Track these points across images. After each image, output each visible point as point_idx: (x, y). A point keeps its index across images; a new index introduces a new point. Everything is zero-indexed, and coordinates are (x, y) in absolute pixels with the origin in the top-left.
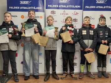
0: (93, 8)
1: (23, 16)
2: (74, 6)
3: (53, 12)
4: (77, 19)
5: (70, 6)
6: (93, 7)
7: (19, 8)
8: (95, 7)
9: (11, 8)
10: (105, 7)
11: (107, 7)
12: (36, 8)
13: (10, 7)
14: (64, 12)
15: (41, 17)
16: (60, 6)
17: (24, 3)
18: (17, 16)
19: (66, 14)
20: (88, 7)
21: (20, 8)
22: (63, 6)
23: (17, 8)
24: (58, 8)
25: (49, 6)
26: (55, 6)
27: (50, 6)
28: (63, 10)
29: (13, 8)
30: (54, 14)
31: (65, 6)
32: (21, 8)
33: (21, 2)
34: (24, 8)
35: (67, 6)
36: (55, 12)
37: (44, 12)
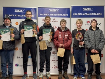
1: (17, 22)
2: (63, 15)
5: (59, 15)
6: (80, 14)
7: (14, 16)
8: (82, 14)
10: (91, 14)
11: (93, 14)
16: (50, 15)
17: (19, 11)
19: (56, 21)
20: (75, 14)
21: (15, 16)
22: (53, 15)
25: (40, 14)
27: (42, 15)
28: (53, 18)
31: (54, 15)
32: (16, 16)
33: (16, 11)
34: (18, 16)
37: (36, 19)
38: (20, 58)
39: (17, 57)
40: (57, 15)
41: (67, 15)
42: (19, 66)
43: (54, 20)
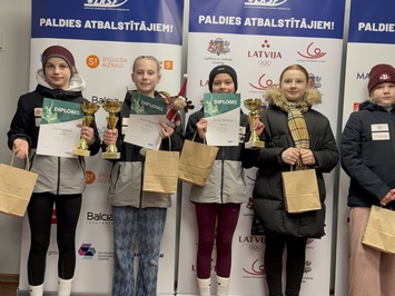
0: (388, 32)
1: (94, 57)
2: (308, 23)
5: (292, 22)
7: (78, 24)
9: (49, 22)
12: (147, 25)
13: (42, 21)
14: (266, 44)
15: (169, 66)
16: (248, 22)
17: (102, 5)
19: (274, 55)
20: (368, 27)
21: (83, 24)
22: (261, 22)
23: (69, 23)
24: (240, 30)
25: (201, 18)
26: (229, 21)
27: (208, 20)
28: (261, 38)
29: (57, 23)
30: (222, 56)
31: (267, 23)
32: (88, 24)
33: (90, 2)
34: (101, 25)
35: (276, 23)
37: (181, 44)
38: (99, 217)
39: (90, 216)
40: (281, 23)
41: (328, 25)
42: (96, 255)
43: (265, 49)
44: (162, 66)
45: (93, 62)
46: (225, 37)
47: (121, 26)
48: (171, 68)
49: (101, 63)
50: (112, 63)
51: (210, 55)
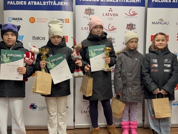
0: (166, 3)
1: (33, 18)
3: (89, 12)
4: (135, 25)
7: (25, 3)
8: (170, 1)
9: (11, 3)
12: (57, 3)
13: (8, 2)
14: (111, 10)
15: (67, 21)
18: (21, 19)
19: (114, 15)
21: (27, 3)
23: (21, 3)
24: (99, 4)
29: (15, 3)
30: (91, 16)
32: (29, 3)
34: (35, 3)
36: (93, 10)
37: (73, 11)
42: (37, 109)
43: (111, 12)
44: (64, 21)
45: (32, 20)
46: (92, 7)
47: (44, 3)
48: (68, 22)
49: (36, 20)
50: (41, 21)
51: (85, 15)
